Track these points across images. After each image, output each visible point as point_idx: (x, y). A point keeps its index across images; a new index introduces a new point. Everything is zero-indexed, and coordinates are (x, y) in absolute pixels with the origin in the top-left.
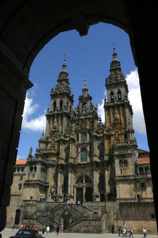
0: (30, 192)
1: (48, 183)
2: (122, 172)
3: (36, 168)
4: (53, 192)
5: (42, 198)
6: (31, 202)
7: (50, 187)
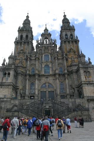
0: (4, 92)
1: (18, 87)
2: (87, 79)
3: (9, 74)
4: (21, 93)
5: (13, 97)
6: (5, 99)
7: (19, 90)
